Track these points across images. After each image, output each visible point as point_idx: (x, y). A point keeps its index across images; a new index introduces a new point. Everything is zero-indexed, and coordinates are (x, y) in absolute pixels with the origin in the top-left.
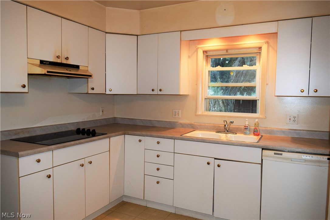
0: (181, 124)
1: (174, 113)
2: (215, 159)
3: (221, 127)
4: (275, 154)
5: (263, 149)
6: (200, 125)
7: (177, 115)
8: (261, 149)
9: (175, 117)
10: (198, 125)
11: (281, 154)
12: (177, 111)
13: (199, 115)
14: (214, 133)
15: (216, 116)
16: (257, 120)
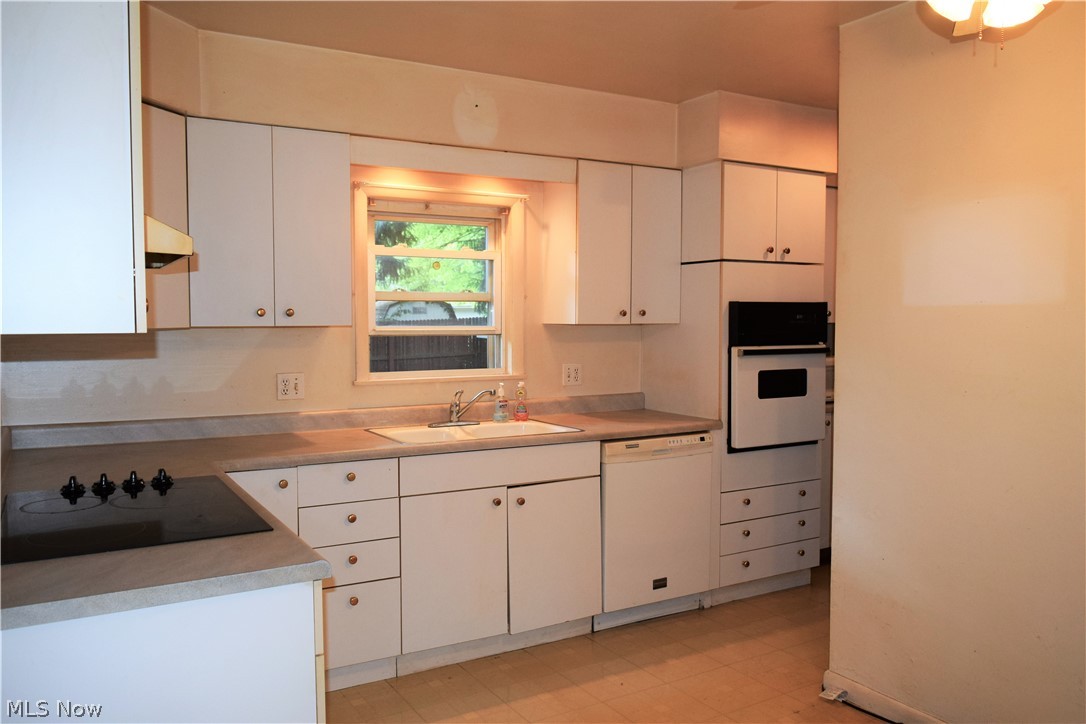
0: (311, 418)
1: (281, 387)
2: (509, 487)
3: (429, 410)
4: (628, 447)
5: (603, 441)
6: (372, 414)
7: (292, 392)
8: (599, 443)
9: (286, 397)
10: (365, 414)
11: (637, 446)
12: (291, 378)
13: (363, 386)
14: (425, 429)
15: (412, 383)
16: (521, 384)
